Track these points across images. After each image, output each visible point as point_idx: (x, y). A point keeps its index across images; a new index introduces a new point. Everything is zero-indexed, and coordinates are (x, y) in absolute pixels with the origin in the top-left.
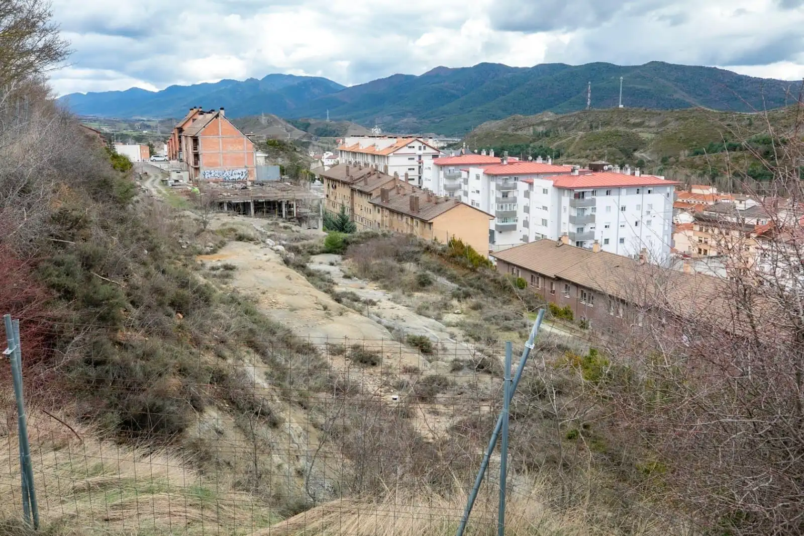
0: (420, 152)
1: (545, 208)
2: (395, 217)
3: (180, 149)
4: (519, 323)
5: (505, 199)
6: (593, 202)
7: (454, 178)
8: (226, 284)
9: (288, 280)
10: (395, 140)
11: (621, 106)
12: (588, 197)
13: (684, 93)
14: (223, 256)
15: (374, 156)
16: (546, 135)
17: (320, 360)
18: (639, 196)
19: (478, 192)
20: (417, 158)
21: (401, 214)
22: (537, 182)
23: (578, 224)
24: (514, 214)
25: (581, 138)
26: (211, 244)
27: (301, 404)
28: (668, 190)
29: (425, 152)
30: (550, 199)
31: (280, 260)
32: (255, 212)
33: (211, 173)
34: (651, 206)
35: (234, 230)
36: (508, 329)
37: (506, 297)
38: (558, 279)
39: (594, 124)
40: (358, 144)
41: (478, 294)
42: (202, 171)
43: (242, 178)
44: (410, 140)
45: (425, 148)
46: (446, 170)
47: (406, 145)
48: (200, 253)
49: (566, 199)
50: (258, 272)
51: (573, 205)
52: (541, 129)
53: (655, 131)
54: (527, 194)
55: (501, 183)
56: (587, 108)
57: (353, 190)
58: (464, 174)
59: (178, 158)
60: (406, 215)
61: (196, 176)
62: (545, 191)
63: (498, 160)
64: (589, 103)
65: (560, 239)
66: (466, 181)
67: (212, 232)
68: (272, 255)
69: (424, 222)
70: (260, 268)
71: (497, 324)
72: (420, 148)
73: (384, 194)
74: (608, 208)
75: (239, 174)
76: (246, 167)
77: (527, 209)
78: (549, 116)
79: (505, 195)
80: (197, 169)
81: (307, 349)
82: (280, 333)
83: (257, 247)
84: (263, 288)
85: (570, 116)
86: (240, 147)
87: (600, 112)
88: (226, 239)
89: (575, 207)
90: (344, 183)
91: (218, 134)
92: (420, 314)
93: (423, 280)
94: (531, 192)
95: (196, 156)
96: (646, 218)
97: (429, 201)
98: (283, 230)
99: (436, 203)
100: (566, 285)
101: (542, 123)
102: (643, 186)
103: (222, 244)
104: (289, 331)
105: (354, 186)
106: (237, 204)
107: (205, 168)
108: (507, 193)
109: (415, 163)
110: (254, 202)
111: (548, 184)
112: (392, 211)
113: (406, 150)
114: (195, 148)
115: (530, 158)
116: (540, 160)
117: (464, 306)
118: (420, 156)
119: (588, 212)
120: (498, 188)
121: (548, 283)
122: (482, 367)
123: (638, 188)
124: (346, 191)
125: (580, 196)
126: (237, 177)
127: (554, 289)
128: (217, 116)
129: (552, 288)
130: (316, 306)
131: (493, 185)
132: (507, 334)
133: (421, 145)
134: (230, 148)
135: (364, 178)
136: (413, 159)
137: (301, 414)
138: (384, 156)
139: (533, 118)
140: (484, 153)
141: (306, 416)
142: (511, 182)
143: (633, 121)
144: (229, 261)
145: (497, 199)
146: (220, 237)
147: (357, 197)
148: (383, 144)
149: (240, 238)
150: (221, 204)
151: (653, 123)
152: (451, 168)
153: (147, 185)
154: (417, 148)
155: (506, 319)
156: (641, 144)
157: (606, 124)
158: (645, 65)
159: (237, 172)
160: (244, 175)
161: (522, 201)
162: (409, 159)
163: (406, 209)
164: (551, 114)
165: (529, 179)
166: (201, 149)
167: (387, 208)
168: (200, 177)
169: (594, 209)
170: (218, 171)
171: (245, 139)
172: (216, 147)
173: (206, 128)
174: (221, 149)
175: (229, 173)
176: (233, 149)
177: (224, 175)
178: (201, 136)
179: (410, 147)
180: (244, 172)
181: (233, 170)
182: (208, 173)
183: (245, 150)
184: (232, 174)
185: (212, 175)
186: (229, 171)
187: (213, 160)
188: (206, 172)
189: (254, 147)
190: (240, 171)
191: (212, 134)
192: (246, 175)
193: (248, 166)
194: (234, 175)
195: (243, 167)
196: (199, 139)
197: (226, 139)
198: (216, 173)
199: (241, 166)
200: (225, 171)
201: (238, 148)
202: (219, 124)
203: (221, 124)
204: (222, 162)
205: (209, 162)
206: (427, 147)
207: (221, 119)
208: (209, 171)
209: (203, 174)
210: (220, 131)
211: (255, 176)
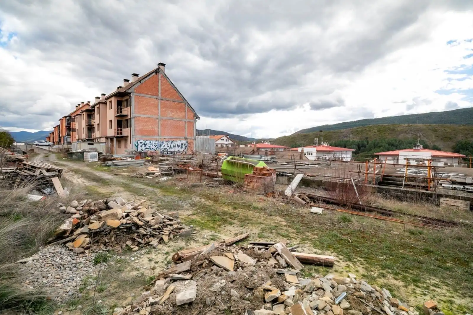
0: (227, 143)
33: (145, 145)
42: (132, 140)
43: (181, 151)
45: (228, 141)
47: (221, 138)
72: (226, 141)
75: (178, 146)
76: (186, 138)
86: (179, 113)
91: (158, 96)
107: (139, 137)
114: (119, 112)
126: (177, 149)
133: (226, 138)
134: (170, 114)
154: (225, 140)
159: (177, 143)
160: (184, 147)
166: (133, 111)
170: (154, 142)
171: (186, 105)
172: (154, 111)
173: (143, 84)
174: (159, 114)
175: (167, 144)
176: (173, 115)
177: (162, 147)
178: (135, 92)
179: (222, 140)
180: (183, 144)
181: (172, 142)
182: (141, 145)
183: (186, 118)
184: (171, 146)
185: (147, 147)
186: (167, 143)
187: (149, 127)
188: (139, 142)
189: (195, 116)
190: (179, 143)
191: (150, 93)
192: (185, 148)
193: (188, 138)
194: (173, 148)
195: (183, 138)
196: (133, 96)
197: (166, 102)
198: (152, 144)
199: (181, 137)
200: (163, 143)
201: (179, 115)
202: (158, 82)
203: (161, 82)
204: (160, 130)
205: (144, 129)
206: (229, 140)
207: (161, 77)
208: (143, 142)
209: (135, 145)
210: (160, 91)
211: (195, 149)
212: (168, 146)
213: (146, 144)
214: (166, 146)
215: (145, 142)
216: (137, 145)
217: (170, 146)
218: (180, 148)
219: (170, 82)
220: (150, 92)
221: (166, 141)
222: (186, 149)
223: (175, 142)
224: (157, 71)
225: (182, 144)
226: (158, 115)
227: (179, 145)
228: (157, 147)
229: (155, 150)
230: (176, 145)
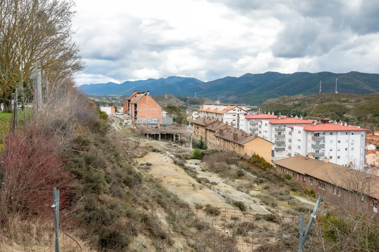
0: (239, 113)
1: (299, 140)
2: (226, 142)
3: (129, 109)
4: (288, 197)
5: (279, 136)
6: (323, 138)
7: (254, 125)
8: (147, 172)
9: (176, 171)
10: (227, 107)
11: (336, 92)
12: (321, 136)
13: (368, 87)
14: (146, 159)
15: (216, 114)
16: (299, 105)
17: (191, 211)
18: (347, 136)
19: (266, 132)
20: (237, 115)
21: (229, 141)
22: (295, 127)
23: (316, 148)
24: (283, 143)
25: (317, 107)
26: (141, 153)
27: (182, 233)
28: (362, 133)
29: (241, 112)
30: (302, 136)
31: (172, 161)
32: (161, 139)
33: (142, 120)
34: (353, 141)
35: (152, 147)
36: (282, 200)
37: (281, 183)
38: (307, 176)
39: (323, 101)
40: (209, 108)
41: (267, 181)
42: (138, 119)
43: (156, 123)
44: (234, 107)
46: (251, 121)
47: (232, 109)
48: (136, 157)
49: (310, 136)
50: (162, 167)
51: (313, 139)
52: (297, 102)
53: (354, 104)
54: (290, 133)
55: (277, 128)
56: (320, 93)
58: (259, 123)
59: (127, 113)
60: (232, 142)
61: (135, 121)
62: (299, 132)
63: (276, 117)
64: (320, 91)
65: (307, 156)
66: (260, 127)
67: (142, 148)
68: (169, 159)
69: (240, 145)
70: (163, 165)
71: (277, 197)
72: (238, 111)
73: (221, 131)
74: (331, 141)
77: (290, 141)
78: (300, 96)
79: (279, 134)
80: (136, 118)
81: (184, 206)
82: (172, 197)
83: (162, 155)
84: (164, 174)
85: (311, 97)
86: (155, 109)
87: (326, 95)
88: (148, 151)
89: (314, 140)
90: (202, 126)
91: (146, 103)
92: (239, 190)
93: (240, 173)
94: (292, 132)
95: (136, 112)
96: (351, 147)
97: (243, 136)
98: (173, 147)
99: (246, 137)
100: (311, 179)
101: (297, 100)
102: (349, 131)
103: (146, 153)
104: (176, 196)
105: (207, 128)
106: (153, 135)
108: (280, 132)
109: (236, 117)
110: (161, 134)
111: (301, 129)
112: (225, 140)
113: (232, 111)
114: (135, 109)
115: (292, 116)
116: (296, 117)
117: (260, 187)
118: (238, 114)
119: (321, 143)
120: (276, 130)
121: (301, 177)
122: (271, 219)
123: (347, 132)
124: (203, 130)
125: (317, 135)
126: (153, 122)
127: (304, 180)
128: (146, 95)
129: (303, 180)
130: (189, 184)
131: (274, 128)
132: (282, 202)
133: (239, 109)
134: (151, 109)
135: (212, 124)
136: (235, 115)
137: (182, 239)
138: (221, 114)
139: (292, 97)
140: (269, 113)
141: (185, 240)
142: (282, 127)
143: (342, 99)
144: (149, 161)
145: (276, 136)
146: (145, 150)
147: (208, 133)
148: (221, 108)
149: (154, 151)
150: (146, 135)
151: (353, 101)
152: (253, 120)
153: (113, 125)
155: (281, 195)
156: (347, 111)
157: (329, 100)
158: (348, 73)
160: (157, 121)
161: (288, 137)
162: (233, 115)
163: (231, 139)
164: (301, 95)
165: (291, 126)
166: (138, 109)
167: (222, 138)
168: (137, 122)
169: (324, 142)
171: (158, 105)
172: (145, 109)
173: (141, 100)
174: (147, 110)
177: (148, 121)
178: (138, 103)
179: (234, 110)
181: (152, 119)
183: (158, 110)
184: (151, 121)
185: (142, 121)
187: (143, 114)
189: (162, 109)
190: (155, 120)
191: (143, 103)
193: (158, 118)
196: (137, 105)
197: (149, 105)
198: (144, 120)
199: (155, 118)
203: (147, 98)
204: (147, 115)
205: (141, 115)
210: (147, 102)
211: (162, 122)
216: (139, 121)
221: (149, 119)
228: (146, 121)
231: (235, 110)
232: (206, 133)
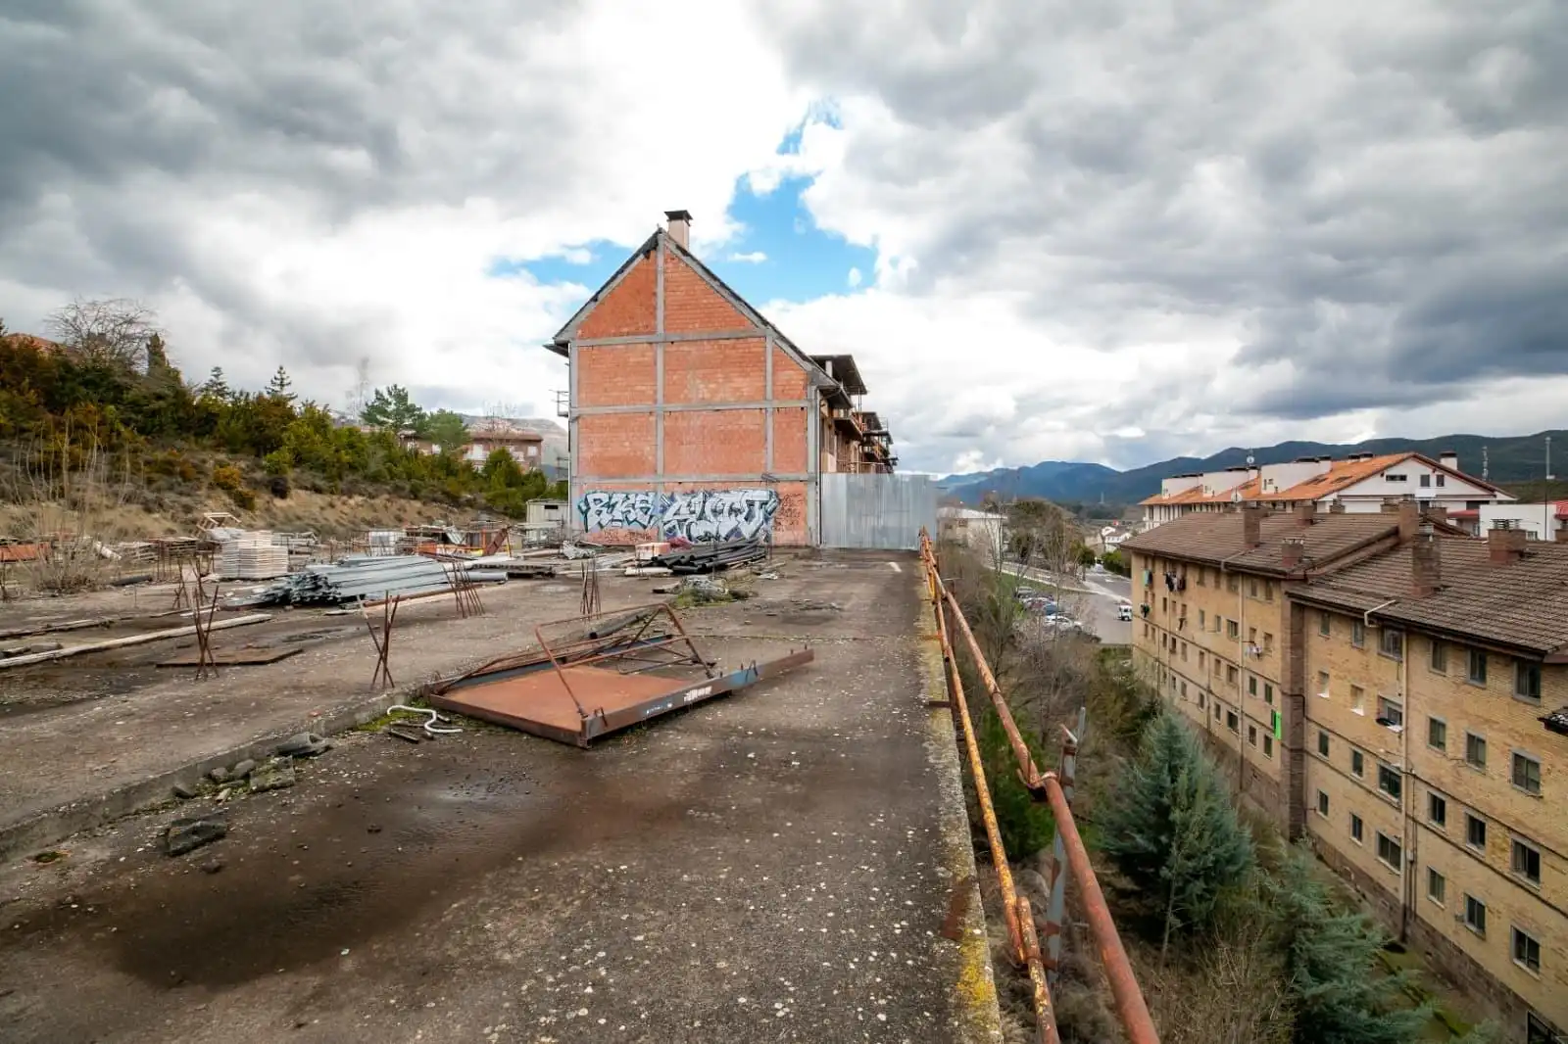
0: (1427, 494)
29: (1443, 490)
33: (611, 506)
40: (1196, 489)
42: (575, 494)
43: (747, 530)
45: (1440, 482)
47: (1380, 472)
57: (1301, 607)
75: (733, 511)
76: (768, 480)
86: (738, 381)
91: (653, 332)
107: (591, 480)
113: (1376, 486)
126: (725, 525)
128: (651, 249)
133: (1425, 470)
134: (700, 389)
154: (1414, 480)
159: (728, 499)
160: (759, 514)
166: (577, 396)
170: (641, 497)
171: (769, 345)
172: (639, 388)
173: (602, 303)
174: (660, 396)
175: (689, 505)
176: (714, 392)
177: (669, 515)
178: (581, 337)
179: (1392, 478)
180: (757, 505)
181: (708, 495)
182: (598, 507)
183: (769, 395)
184: (703, 512)
185: (618, 514)
186: (688, 498)
187: (623, 446)
188: (590, 499)
189: (812, 383)
190: (738, 498)
191: (625, 330)
192: (766, 520)
193: (777, 476)
194: (712, 519)
195: (757, 477)
196: (573, 351)
197: (686, 348)
198: (633, 505)
199: (749, 476)
200: (672, 499)
201: (737, 389)
202: (655, 282)
203: (666, 280)
204: (660, 454)
205: (606, 455)
206: (1448, 479)
207: (666, 262)
208: (605, 498)
209: (580, 508)
210: (660, 313)
211: (812, 522)
212: (693, 512)
213: (614, 506)
214: (684, 511)
215: (610, 498)
216: (584, 508)
217: (698, 510)
218: (741, 518)
219: (700, 271)
220: (627, 326)
221: (686, 494)
222: (771, 522)
223: (722, 496)
224: (651, 247)
225: (751, 504)
226: (655, 401)
227: (737, 506)
228: (651, 517)
229: (645, 527)
230: (726, 509)
231: (1403, 478)
232: (1297, 645)
